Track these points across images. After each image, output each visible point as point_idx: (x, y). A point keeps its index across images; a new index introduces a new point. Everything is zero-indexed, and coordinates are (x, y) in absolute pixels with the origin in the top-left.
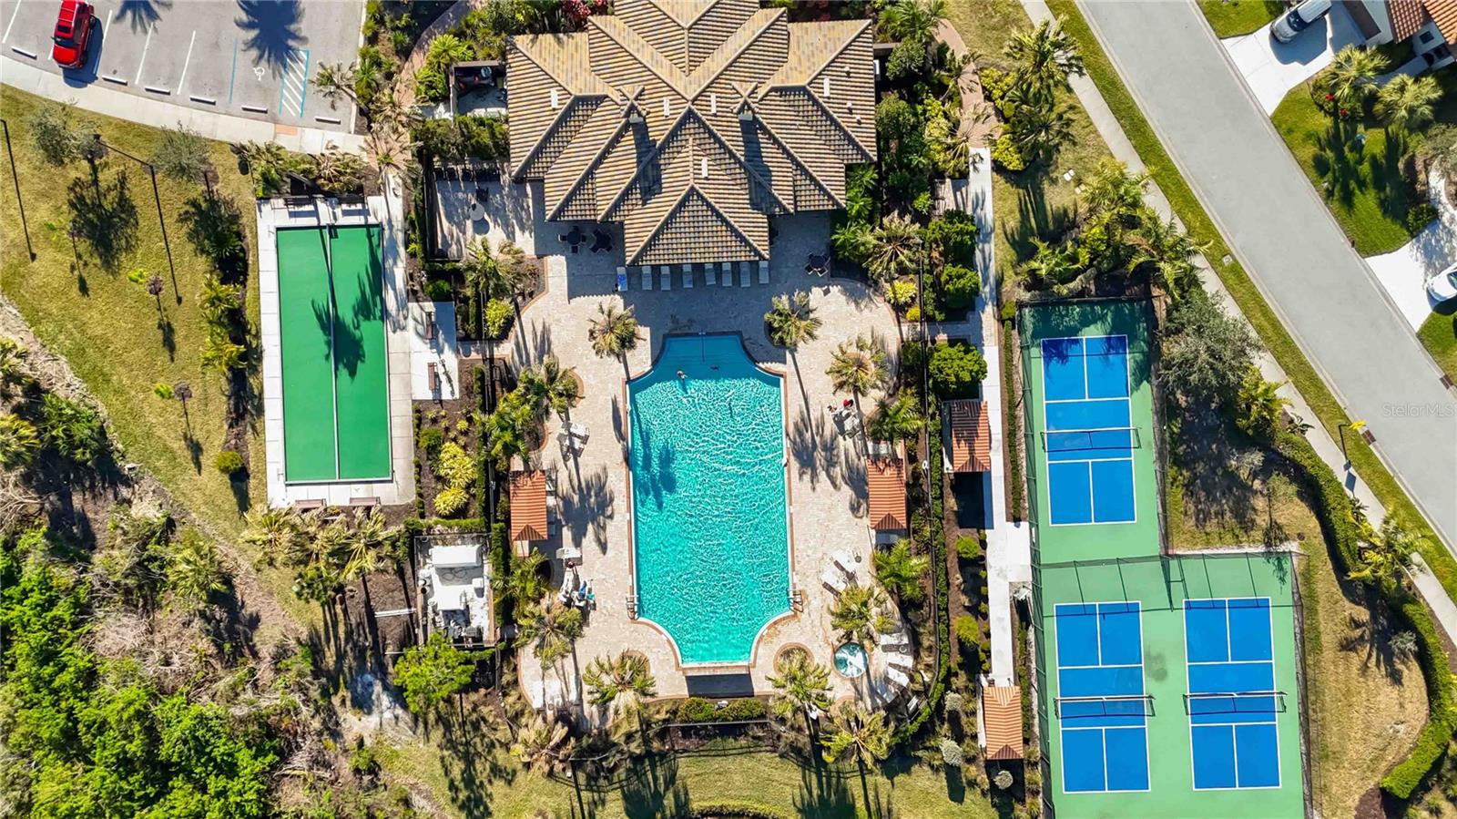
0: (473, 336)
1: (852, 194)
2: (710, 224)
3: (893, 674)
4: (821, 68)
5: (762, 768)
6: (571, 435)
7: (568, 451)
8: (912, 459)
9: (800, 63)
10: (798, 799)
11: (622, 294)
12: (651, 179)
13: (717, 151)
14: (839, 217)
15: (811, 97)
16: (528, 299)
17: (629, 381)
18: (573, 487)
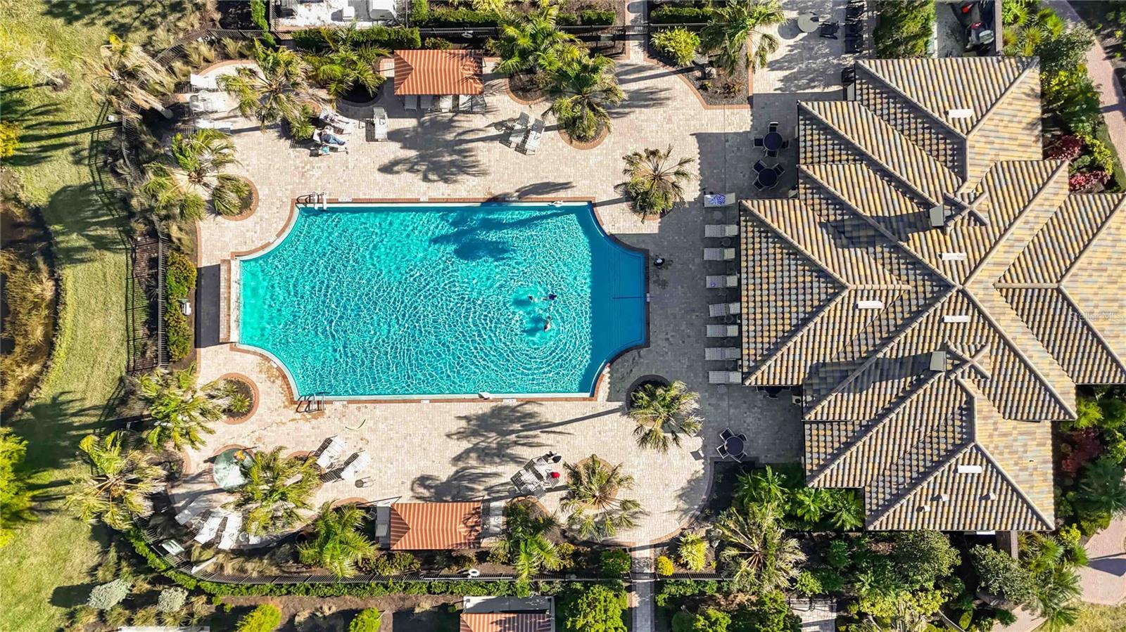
0: (653, 14)
1: (825, 495)
2: (794, 309)
3: (213, 523)
4: (997, 464)
5: (109, 355)
6: (527, 133)
7: (507, 128)
8: (483, 556)
9: (1005, 435)
10: (69, 397)
11: (700, 200)
12: (855, 234)
13: (892, 322)
14: (795, 477)
15: (958, 448)
16: (698, 83)
17: (592, 205)
18: (464, 133)
